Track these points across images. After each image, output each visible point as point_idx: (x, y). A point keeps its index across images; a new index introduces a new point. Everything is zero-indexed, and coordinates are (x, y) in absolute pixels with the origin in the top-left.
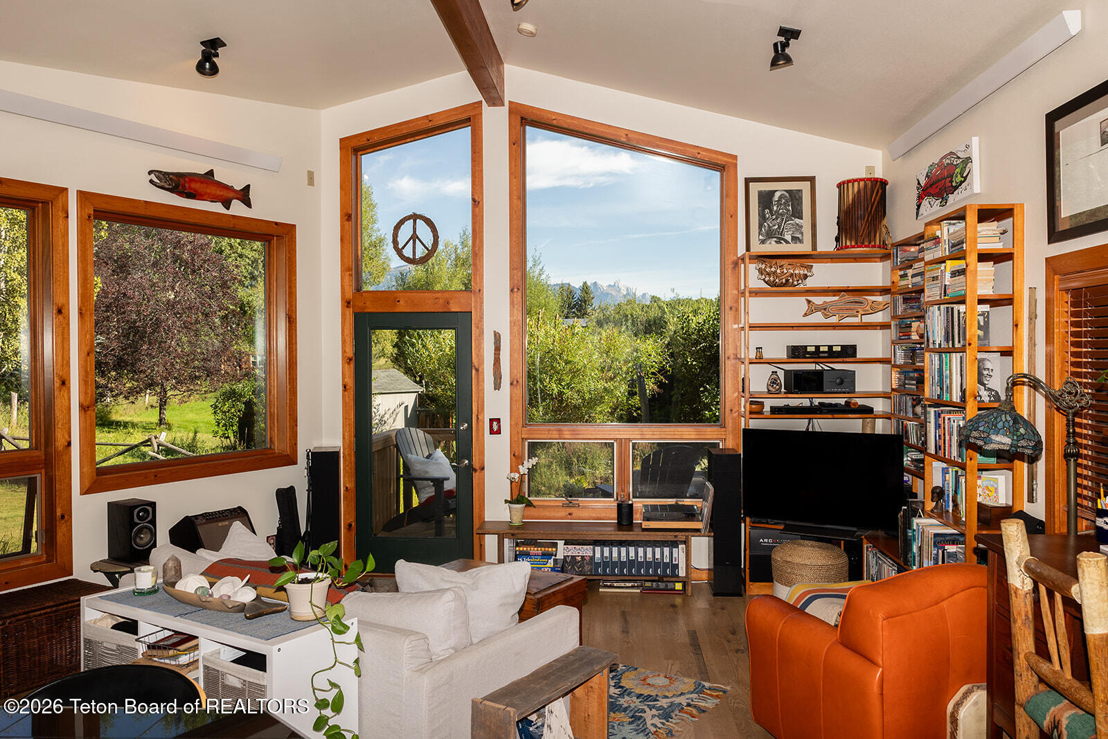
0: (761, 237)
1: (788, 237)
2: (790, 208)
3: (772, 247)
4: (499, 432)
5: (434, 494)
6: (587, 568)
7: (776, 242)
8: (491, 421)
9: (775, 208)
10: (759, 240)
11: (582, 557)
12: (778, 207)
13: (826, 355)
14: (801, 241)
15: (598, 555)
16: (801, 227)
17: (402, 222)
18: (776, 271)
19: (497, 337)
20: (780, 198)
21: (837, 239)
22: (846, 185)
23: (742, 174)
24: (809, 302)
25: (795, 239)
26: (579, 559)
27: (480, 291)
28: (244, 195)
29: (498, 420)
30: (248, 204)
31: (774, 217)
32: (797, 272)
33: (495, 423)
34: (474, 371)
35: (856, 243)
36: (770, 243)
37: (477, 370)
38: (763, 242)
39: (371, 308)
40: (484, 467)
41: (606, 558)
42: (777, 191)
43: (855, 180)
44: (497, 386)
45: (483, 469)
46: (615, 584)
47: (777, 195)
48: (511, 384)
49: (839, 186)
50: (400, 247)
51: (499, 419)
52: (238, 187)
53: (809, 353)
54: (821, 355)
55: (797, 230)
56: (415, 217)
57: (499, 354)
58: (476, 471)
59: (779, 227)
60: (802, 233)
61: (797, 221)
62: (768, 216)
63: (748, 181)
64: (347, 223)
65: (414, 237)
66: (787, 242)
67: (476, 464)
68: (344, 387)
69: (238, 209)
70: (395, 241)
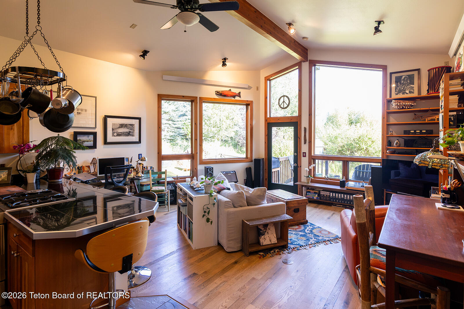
0: (396, 93)
1: (407, 92)
2: (409, 81)
3: (401, 96)
4: (305, 156)
6: (328, 199)
7: (402, 94)
8: (303, 153)
9: (402, 82)
10: (395, 94)
11: (326, 195)
12: (403, 81)
13: (419, 134)
14: (413, 93)
15: (331, 195)
17: (281, 98)
19: (305, 129)
20: (404, 78)
21: (428, 91)
22: (430, 71)
23: (389, 71)
24: (415, 114)
25: (410, 92)
26: (325, 195)
27: (300, 116)
28: (239, 95)
30: (240, 97)
31: (402, 85)
32: (406, 104)
34: (298, 138)
35: (434, 92)
36: (400, 94)
37: (299, 138)
38: (397, 94)
39: (272, 122)
41: (334, 196)
42: (403, 76)
43: (433, 69)
44: (305, 143)
45: (301, 167)
46: (337, 205)
47: (403, 77)
48: (309, 142)
49: (428, 71)
50: (280, 105)
51: (305, 153)
52: (237, 92)
53: (411, 133)
54: (417, 134)
55: (411, 89)
56: (284, 96)
57: (306, 134)
58: (299, 167)
59: (404, 89)
60: (414, 90)
61: (412, 85)
62: (399, 85)
63: (391, 74)
65: (284, 102)
66: (407, 93)
67: (299, 166)
68: (265, 142)
69: (237, 98)
70: (279, 103)
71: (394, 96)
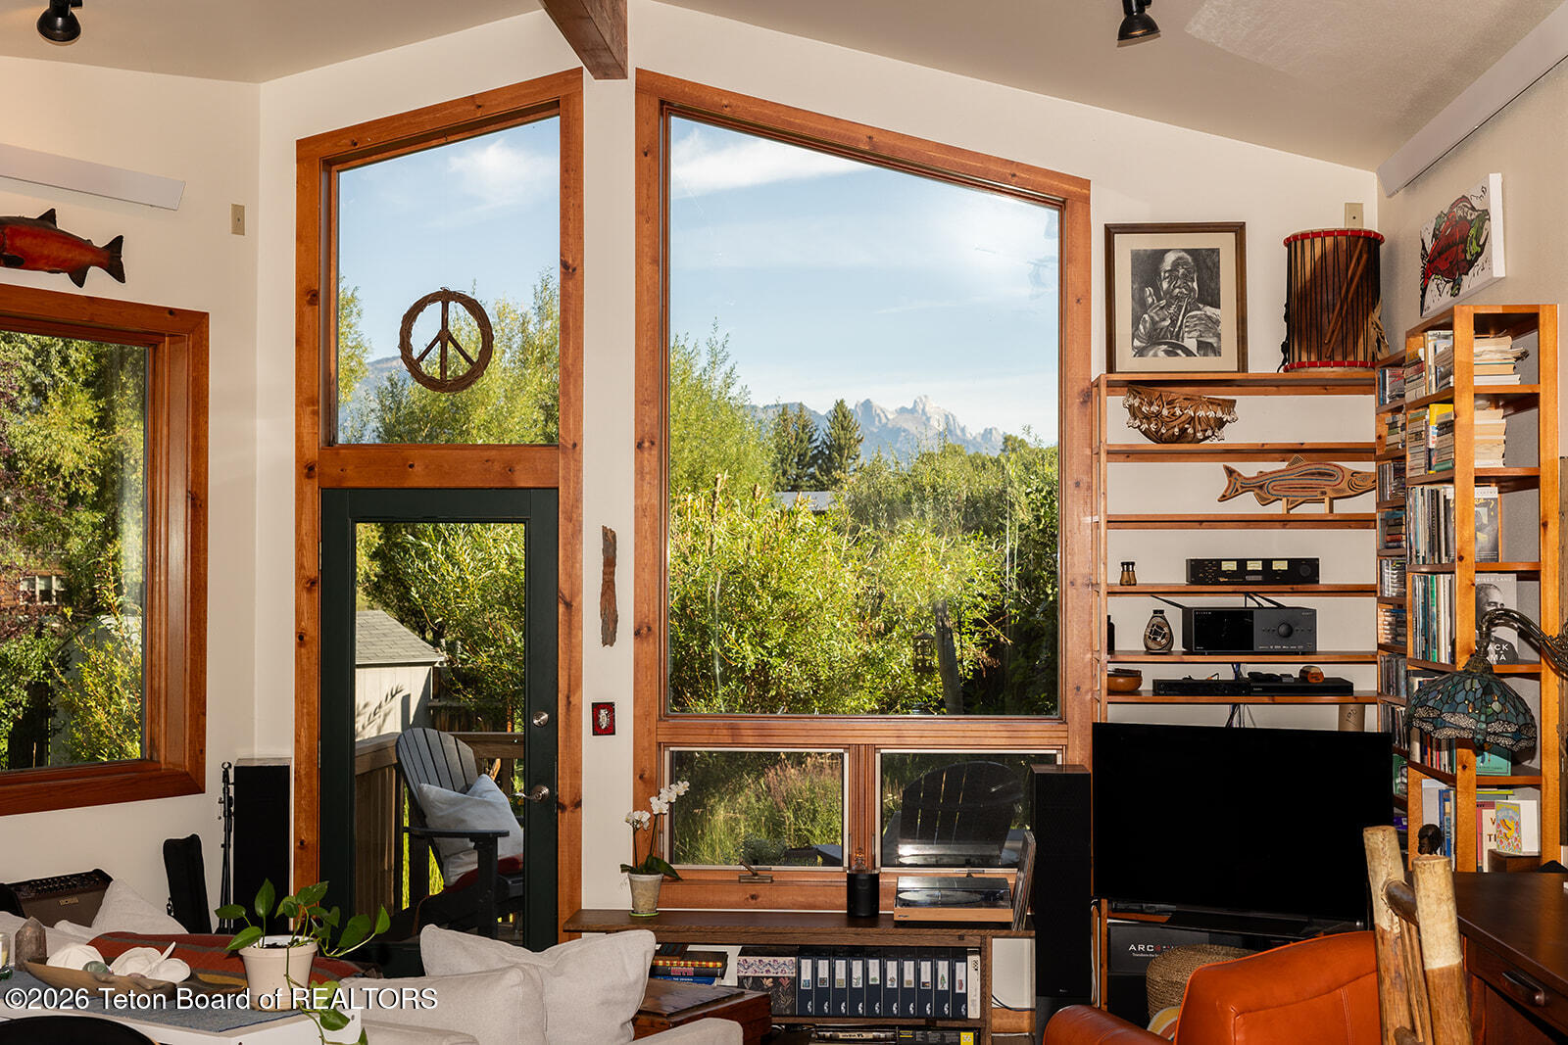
0: (1137, 343)
1: (1191, 343)
2: (1195, 285)
3: (1157, 363)
4: (610, 730)
5: (476, 866)
6: (784, 1000)
7: (1167, 352)
8: (597, 707)
9: (1165, 285)
10: (1134, 348)
11: (775, 979)
12: (1170, 283)
13: (1260, 578)
14: (1217, 352)
15: (806, 976)
16: (1217, 323)
17: (419, 307)
18: (1160, 412)
19: (609, 539)
20: (1176, 265)
21: (1285, 348)
22: (1299, 243)
23: (1103, 211)
24: (1230, 472)
25: (1205, 348)
26: (768, 982)
27: (575, 445)
28: (111, 258)
29: (610, 707)
30: (119, 276)
31: (1163, 302)
32: (1201, 413)
33: (603, 712)
34: (561, 608)
35: (1319, 359)
36: (1155, 355)
37: (568, 605)
38: (1140, 352)
39: (354, 479)
40: (581, 801)
41: (823, 980)
42: (1169, 250)
43: (1315, 235)
44: (609, 637)
45: (578, 804)
46: (841, 1035)
47: (1170, 258)
48: (637, 633)
49: (1288, 242)
50: (415, 355)
51: (612, 704)
52: (100, 242)
53: (1225, 574)
54: (1249, 578)
55: (1208, 329)
56: (445, 297)
57: (613, 573)
58: (563, 808)
59: (1173, 323)
60: (1218, 336)
61: (1210, 310)
62: (1150, 300)
63: (1110, 232)
64: (307, 309)
65: (444, 337)
66: (1189, 353)
67: (565, 796)
68: (300, 637)
69: (98, 284)
70: (405, 345)
71: (1130, 363)
